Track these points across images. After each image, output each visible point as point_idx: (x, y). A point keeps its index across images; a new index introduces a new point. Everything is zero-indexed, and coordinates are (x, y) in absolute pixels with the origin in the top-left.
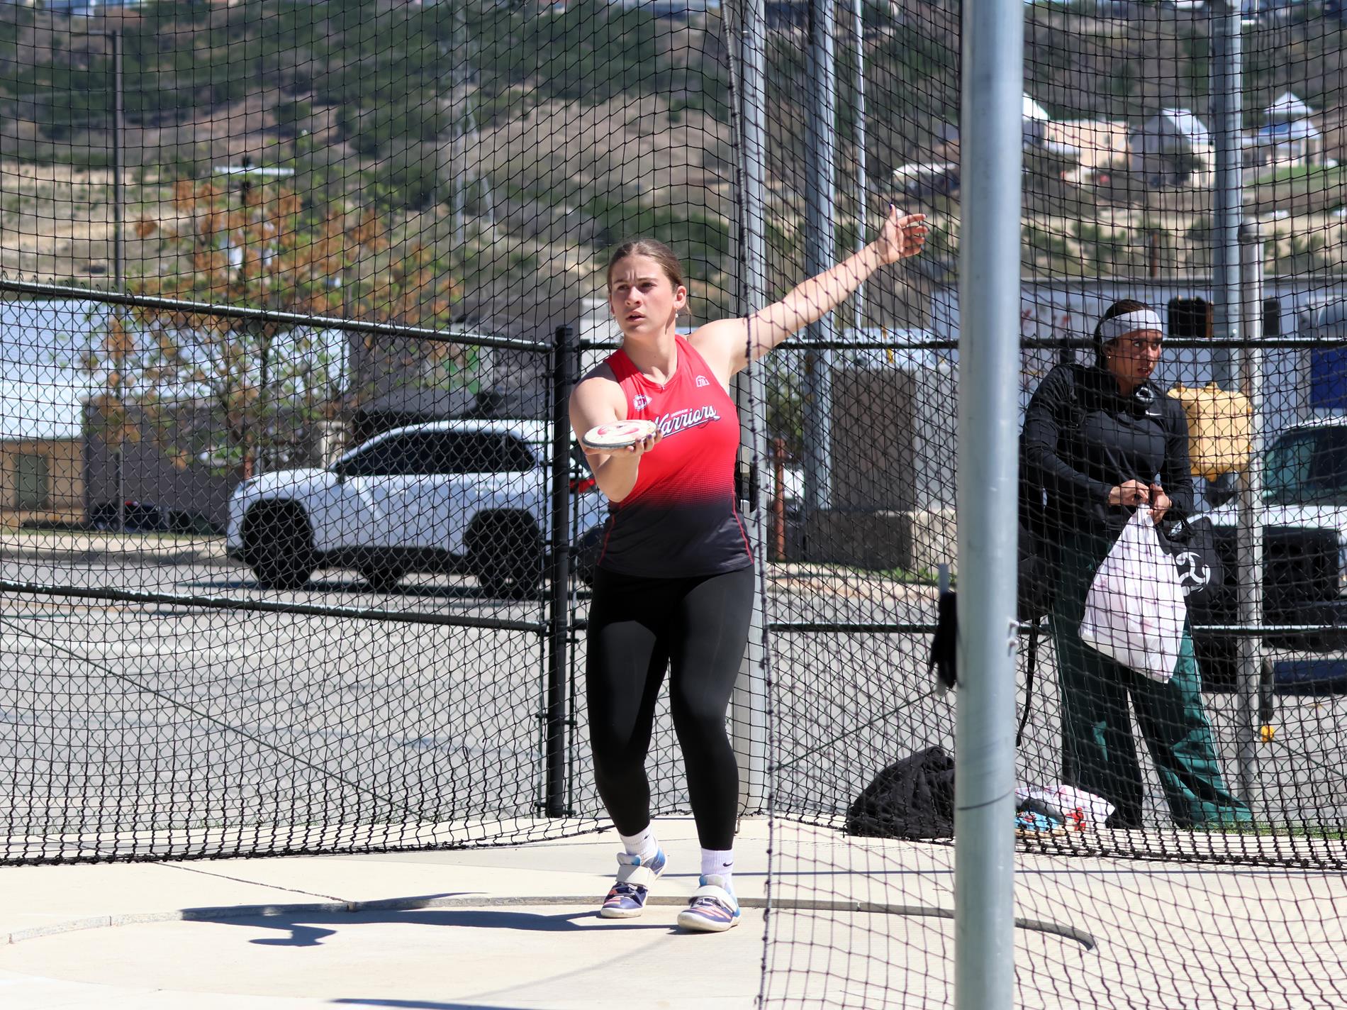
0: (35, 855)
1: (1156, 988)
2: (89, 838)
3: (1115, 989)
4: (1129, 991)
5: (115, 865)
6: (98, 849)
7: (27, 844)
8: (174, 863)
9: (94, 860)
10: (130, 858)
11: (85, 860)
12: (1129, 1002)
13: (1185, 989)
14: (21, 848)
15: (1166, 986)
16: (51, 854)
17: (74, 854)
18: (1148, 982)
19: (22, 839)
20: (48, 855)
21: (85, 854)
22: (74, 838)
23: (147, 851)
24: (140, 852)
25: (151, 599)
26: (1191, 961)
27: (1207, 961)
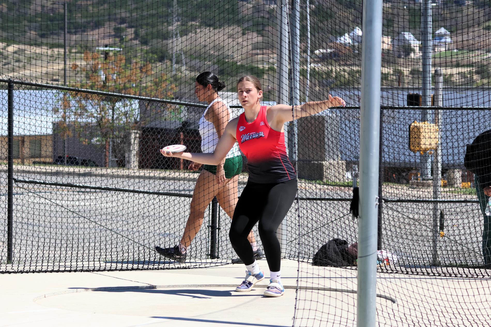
0: (51, 269)
1: (421, 317)
2: (68, 264)
3: (408, 317)
4: (412, 318)
5: (77, 273)
6: (71, 267)
7: (48, 266)
8: (95, 272)
9: (70, 271)
10: (82, 271)
11: (67, 271)
12: (413, 321)
13: (431, 318)
14: (46, 267)
15: (425, 316)
16: (56, 269)
17: (63, 269)
18: (419, 315)
19: (46, 264)
20: (55, 269)
21: (67, 269)
22: (63, 264)
23: (87, 268)
24: (85, 269)
25: (83, 187)
26: (433, 308)
27: (438, 309)
